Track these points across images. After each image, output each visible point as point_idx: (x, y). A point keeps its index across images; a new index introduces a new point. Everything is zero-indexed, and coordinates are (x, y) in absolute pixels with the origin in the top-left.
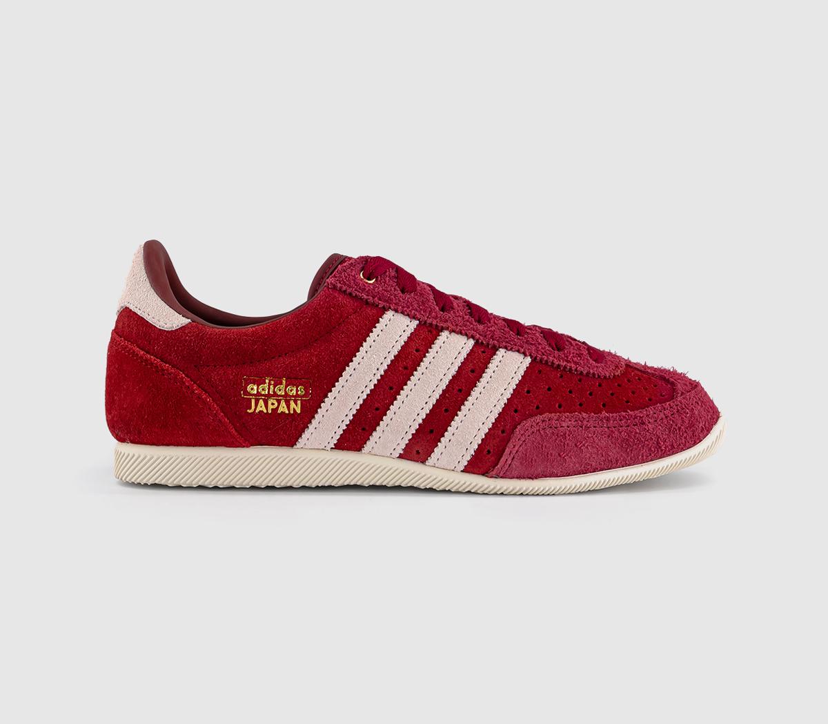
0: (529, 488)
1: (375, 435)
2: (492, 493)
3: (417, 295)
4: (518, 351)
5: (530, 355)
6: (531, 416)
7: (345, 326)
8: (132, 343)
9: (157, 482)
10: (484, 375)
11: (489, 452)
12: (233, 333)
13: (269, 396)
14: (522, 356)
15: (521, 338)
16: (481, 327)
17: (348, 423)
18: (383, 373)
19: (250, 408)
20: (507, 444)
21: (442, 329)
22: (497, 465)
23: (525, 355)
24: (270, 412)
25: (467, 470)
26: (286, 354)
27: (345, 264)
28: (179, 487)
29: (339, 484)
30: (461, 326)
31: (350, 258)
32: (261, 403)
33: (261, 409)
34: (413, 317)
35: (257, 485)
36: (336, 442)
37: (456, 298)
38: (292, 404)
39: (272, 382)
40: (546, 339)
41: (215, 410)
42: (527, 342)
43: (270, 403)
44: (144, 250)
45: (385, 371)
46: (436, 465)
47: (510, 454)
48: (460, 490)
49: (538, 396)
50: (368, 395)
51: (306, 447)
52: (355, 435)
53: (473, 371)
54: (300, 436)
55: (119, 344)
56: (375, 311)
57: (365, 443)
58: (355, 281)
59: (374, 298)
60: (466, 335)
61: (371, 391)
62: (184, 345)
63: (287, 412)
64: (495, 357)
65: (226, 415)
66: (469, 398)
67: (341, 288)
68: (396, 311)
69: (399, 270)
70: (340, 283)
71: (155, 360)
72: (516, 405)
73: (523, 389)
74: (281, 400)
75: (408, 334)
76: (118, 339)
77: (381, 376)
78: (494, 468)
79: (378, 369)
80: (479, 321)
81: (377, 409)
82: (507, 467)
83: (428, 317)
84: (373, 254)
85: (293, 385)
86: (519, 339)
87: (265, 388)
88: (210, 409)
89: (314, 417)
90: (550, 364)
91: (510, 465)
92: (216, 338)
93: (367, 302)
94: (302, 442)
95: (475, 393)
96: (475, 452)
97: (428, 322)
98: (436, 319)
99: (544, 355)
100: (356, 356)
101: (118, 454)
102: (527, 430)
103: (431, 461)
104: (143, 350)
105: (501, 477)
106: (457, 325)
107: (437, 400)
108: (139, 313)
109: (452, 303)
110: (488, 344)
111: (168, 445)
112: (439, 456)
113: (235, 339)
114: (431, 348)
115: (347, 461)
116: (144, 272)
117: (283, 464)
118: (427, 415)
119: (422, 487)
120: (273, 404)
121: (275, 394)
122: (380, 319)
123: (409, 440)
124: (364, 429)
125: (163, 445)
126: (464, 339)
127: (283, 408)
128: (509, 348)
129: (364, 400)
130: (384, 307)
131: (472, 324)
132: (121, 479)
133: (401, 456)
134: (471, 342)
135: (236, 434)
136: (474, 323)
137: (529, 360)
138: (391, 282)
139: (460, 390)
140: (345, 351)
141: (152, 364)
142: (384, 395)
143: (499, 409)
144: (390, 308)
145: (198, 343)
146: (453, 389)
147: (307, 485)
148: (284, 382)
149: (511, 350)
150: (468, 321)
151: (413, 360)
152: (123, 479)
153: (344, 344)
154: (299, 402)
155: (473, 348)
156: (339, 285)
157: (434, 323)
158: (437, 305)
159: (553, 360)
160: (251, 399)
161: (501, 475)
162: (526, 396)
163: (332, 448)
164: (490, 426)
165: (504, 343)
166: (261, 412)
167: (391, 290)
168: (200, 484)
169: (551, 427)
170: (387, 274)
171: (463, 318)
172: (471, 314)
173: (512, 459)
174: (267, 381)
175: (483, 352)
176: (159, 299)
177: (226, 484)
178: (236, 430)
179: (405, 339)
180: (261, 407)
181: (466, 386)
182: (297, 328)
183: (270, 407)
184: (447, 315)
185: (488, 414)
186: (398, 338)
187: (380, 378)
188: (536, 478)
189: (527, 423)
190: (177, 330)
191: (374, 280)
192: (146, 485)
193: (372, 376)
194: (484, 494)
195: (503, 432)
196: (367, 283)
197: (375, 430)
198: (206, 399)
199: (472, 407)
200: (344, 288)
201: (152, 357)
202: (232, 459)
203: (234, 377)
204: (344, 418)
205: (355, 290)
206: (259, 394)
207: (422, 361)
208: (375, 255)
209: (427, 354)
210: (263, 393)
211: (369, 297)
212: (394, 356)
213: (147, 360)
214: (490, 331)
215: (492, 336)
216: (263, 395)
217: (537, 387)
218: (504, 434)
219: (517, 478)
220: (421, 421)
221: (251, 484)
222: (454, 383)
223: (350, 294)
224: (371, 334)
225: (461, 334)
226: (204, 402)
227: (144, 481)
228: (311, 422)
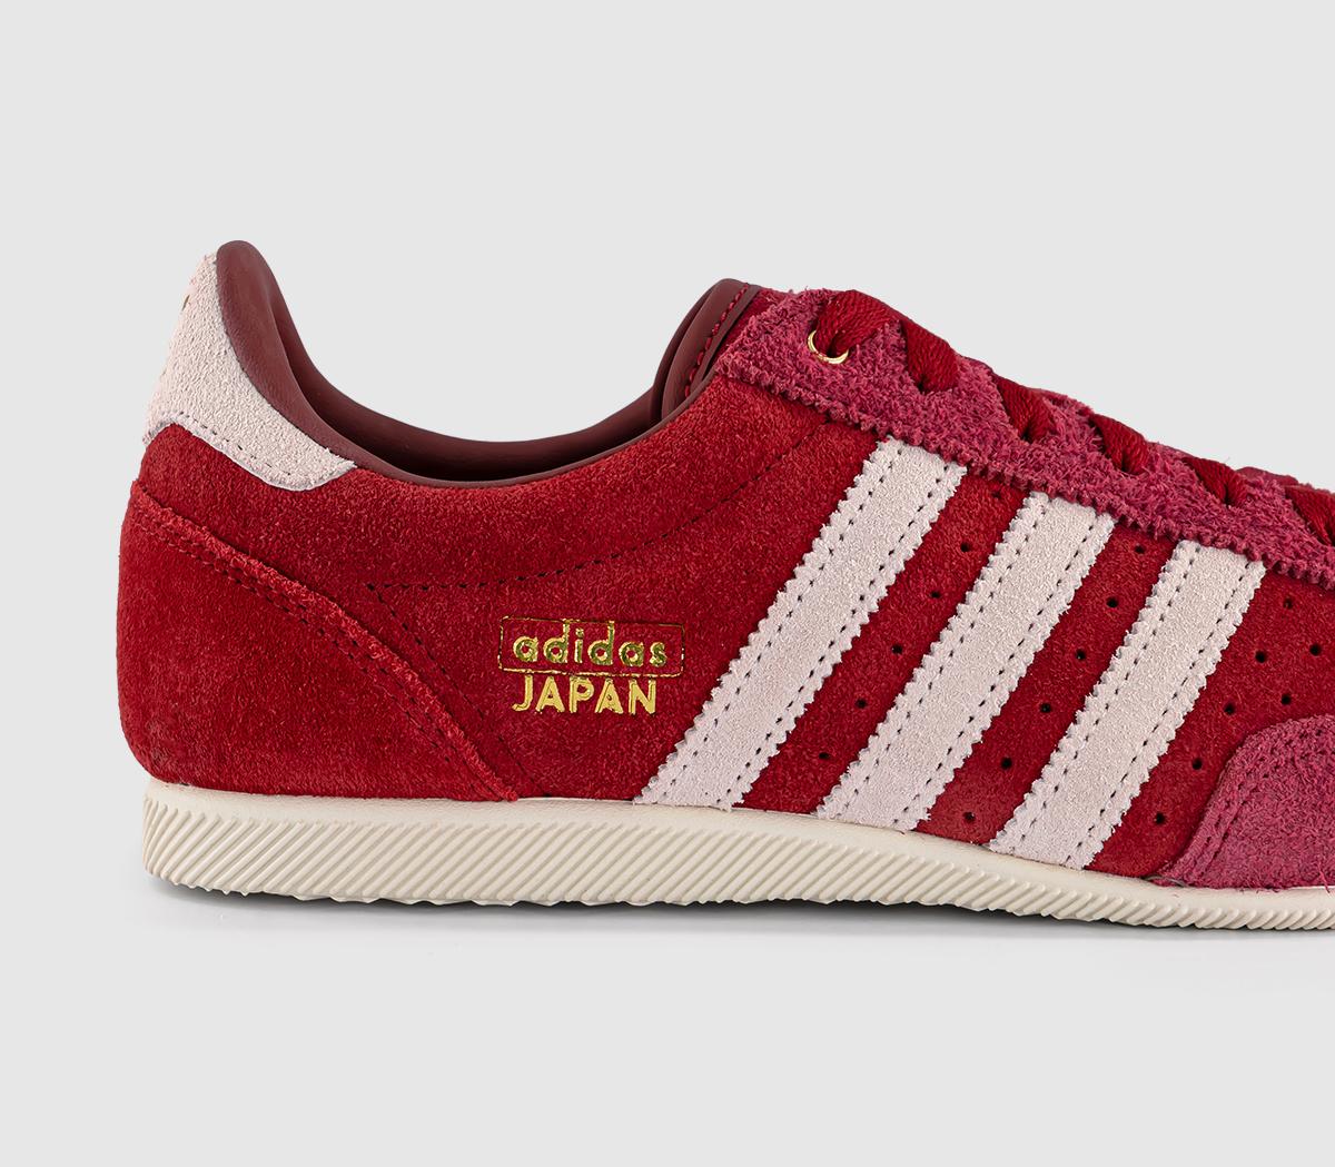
0: (1265, 913)
1: (856, 773)
2: (1165, 924)
3: (960, 396)
4: (1232, 547)
5: (1265, 558)
6: (1270, 722)
7: (771, 480)
8: (194, 521)
9: (266, 889)
10: (1143, 612)
11: (1161, 819)
12: (472, 500)
13: (571, 667)
14: (1242, 561)
15: (1237, 511)
16: (1130, 483)
17: (784, 740)
18: (875, 608)
19: (521, 700)
20: (1209, 798)
21: (1029, 489)
22: (1181, 853)
23: (1249, 556)
24: (573, 709)
25: (1097, 865)
26: (614, 557)
27: (768, 313)
28: (325, 902)
29: (755, 897)
30: (1078, 481)
31: (780, 297)
32: (551, 685)
33: (549, 702)
34: (954, 458)
35: (534, 898)
36: (748, 789)
37: (1060, 400)
38: (635, 691)
39: (579, 632)
40: (1299, 513)
41: (427, 704)
42: (1255, 522)
43: (574, 683)
44: (219, 271)
45: (882, 604)
46: (1018, 852)
47: (1217, 825)
48: (1079, 916)
49: (1287, 668)
50: (835, 667)
51: (668, 801)
52: (800, 772)
53: (1113, 602)
54: (654, 772)
55: (159, 524)
56: (850, 441)
57: (828, 793)
58: (795, 359)
59: (847, 405)
60: (1094, 504)
61: (845, 655)
62: (341, 532)
63: (620, 710)
64: (1171, 563)
65: (456, 718)
66: (1108, 675)
67: (759, 378)
68: (907, 440)
69: (907, 327)
70: (756, 364)
71: (261, 569)
72: (1230, 692)
73: (1247, 651)
74: (603, 678)
75: (940, 502)
76: (155, 510)
77: (871, 615)
78: (1174, 860)
79: (862, 598)
80: (1126, 466)
81: (862, 703)
82: (1208, 858)
83: (990, 457)
84: (839, 285)
85: (638, 640)
86: (1233, 514)
87: (557, 647)
88: (412, 701)
89: (691, 724)
90: (1315, 581)
91: (1216, 853)
92: (427, 513)
93: (827, 416)
94: (656, 787)
95: (1121, 662)
96: (1123, 817)
97: (992, 470)
98: (1011, 461)
99: (1298, 556)
100: (803, 563)
101: (155, 817)
102: (1262, 759)
103: (1003, 841)
104: (227, 543)
105: (1192, 885)
106: (1068, 478)
107: (1021, 681)
108: (213, 442)
109: (1051, 418)
110: (1151, 528)
111: (296, 792)
112: (1026, 829)
113: (478, 516)
114: (1001, 541)
115: (778, 838)
116: (220, 331)
117: (605, 846)
118: (994, 719)
119: (976, 906)
120: (581, 689)
121: (587, 665)
122: (866, 462)
123: (948, 786)
124: (823, 756)
125: (284, 792)
126: (1085, 515)
127: (609, 700)
128: (1208, 539)
129: (826, 681)
130: (873, 429)
131: (1107, 474)
132: (159, 875)
133: (922, 828)
134: (1107, 524)
135: (481, 766)
136: (1112, 471)
137: (1259, 570)
138: (891, 363)
139: (1082, 654)
140: (773, 549)
141: (252, 578)
142: (880, 666)
143: (1187, 704)
144: (890, 432)
145: (379, 526)
146: (1064, 652)
147: (668, 900)
148: (611, 630)
149: (1213, 543)
150: (1095, 466)
151: (956, 573)
152: (163, 875)
153: (773, 531)
154: (652, 685)
155: (1111, 539)
156: (754, 371)
157: (1009, 472)
158: (1011, 422)
159: (1324, 571)
160: (523, 674)
161: (1192, 878)
162: (1259, 667)
163: (737, 805)
164: (1164, 749)
165: (1193, 528)
166: (549, 709)
167: (891, 383)
168: (383, 894)
169: (1323, 752)
170: (879, 338)
171: (1084, 459)
172: (1104, 448)
173: (1224, 838)
174: (566, 629)
175: (1139, 550)
176: (267, 406)
177: (452, 896)
178: (481, 757)
179: (934, 515)
180: (550, 697)
181: (1097, 643)
182: (646, 487)
183: (575, 697)
184: (1040, 450)
185: (1158, 718)
186: (913, 514)
187: (867, 620)
188: (1285, 887)
189: (1262, 743)
190: (320, 488)
191: (845, 355)
192: (235, 895)
193: (846, 615)
194: (1143, 926)
195: (1197, 764)
196: (826, 364)
197: (856, 758)
198: (403, 673)
199: (1114, 697)
200: (768, 380)
201: (252, 562)
202: (468, 832)
203: (478, 619)
204: (773, 728)
205: (798, 385)
206: (543, 662)
207: (978, 574)
208: (844, 289)
209: (991, 557)
210: (556, 657)
211: (835, 404)
212: (906, 563)
213: (238, 569)
214: (1155, 493)
215: (1162, 507)
216: (555, 666)
217: (1284, 645)
218: (1201, 771)
219: (1235, 886)
220: (978, 737)
221: (519, 897)
222: (1065, 633)
223: (784, 395)
224: (841, 504)
225: (1080, 500)
226: (399, 684)
227: (233, 887)
228: (683, 737)
